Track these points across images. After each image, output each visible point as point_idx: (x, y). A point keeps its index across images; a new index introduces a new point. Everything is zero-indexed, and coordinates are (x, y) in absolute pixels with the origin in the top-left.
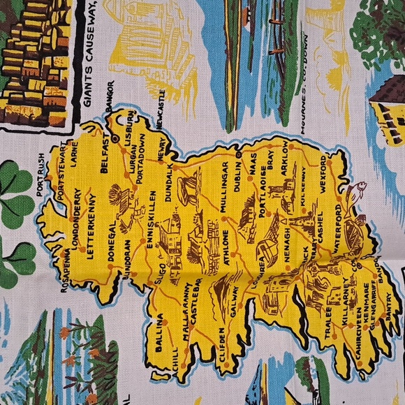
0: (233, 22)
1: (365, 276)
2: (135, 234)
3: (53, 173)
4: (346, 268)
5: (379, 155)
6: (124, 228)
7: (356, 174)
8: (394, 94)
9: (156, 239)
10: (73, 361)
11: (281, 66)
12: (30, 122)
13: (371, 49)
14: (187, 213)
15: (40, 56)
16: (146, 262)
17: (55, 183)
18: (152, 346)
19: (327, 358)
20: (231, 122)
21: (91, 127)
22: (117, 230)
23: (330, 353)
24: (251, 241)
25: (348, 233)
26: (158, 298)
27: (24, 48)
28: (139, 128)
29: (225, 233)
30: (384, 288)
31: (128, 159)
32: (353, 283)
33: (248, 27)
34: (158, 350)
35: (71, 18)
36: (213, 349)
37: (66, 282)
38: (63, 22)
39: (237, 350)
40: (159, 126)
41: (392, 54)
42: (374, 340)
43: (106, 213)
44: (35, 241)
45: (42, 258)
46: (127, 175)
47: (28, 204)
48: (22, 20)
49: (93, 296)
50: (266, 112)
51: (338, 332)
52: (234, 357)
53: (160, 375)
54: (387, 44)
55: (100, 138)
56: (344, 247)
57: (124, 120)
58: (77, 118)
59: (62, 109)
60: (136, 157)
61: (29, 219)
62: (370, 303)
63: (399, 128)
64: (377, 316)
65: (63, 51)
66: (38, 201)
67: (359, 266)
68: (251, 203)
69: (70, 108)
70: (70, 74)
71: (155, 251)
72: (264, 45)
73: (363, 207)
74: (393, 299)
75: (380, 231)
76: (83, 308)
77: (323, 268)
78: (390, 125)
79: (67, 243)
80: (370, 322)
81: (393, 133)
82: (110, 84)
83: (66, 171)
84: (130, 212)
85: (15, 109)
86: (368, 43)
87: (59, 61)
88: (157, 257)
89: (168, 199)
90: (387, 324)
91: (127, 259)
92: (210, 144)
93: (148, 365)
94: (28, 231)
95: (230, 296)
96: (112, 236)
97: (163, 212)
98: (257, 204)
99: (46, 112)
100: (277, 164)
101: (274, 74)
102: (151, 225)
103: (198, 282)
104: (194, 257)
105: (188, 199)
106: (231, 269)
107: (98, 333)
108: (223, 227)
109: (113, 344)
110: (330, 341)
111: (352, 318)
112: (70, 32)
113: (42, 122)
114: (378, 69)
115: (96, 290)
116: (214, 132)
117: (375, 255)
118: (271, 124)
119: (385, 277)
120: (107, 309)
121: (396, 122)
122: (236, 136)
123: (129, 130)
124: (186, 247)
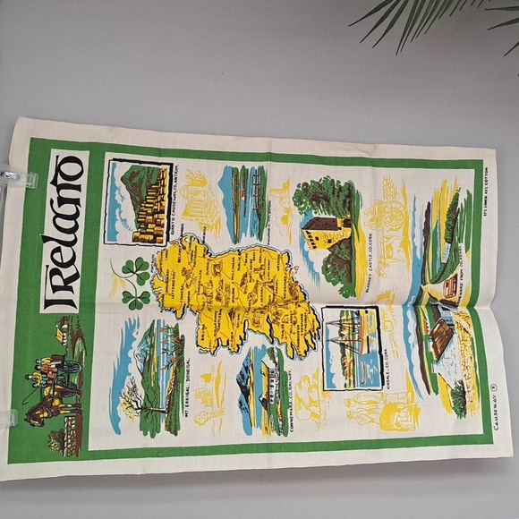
0: (237, 197)
1: (301, 311)
2: (193, 289)
3: (158, 263)
4: (292, 307)
5: (305, 254)
6: (187, 286)
7: (294, 262)
8: (313, 226)
9: (201, 291)
10: (165, 342)
11: (259, 215)
12: (149, 242)
13: (303, 205)
14: (216, 280)
15: (152, 215)
16: (197, 301)
17: (158, 267)
18: (200, 338)
19: (283, 348)
20: (236, 240)
21: (174, 243)
22: (185, 287)
23: (284, 346)
24: (245, 293)
25: (290, 289)
26: (202, 316)
27: (146, 211)
28: (195, 243)
29: (233, 289)
30: (311, 317)
31: (190, 256)
32: (295, 313)
33: (243, 198)
34: (203, 339)
35: (166, 198)
36: (228, 341)
37: (163, 308)
38: (162, 200)
39: (240, 342)
40: (204, 242)
41: (313, 207)
42: (306, 341)
43: (180, 280)
44: (150, 291)
45: (153, 297)
46: (189, 263)
47: (147, 276)
48: (146, 199)
49: (174, 315)
50: (252, 235)
51: (288, 336)
52: (238, 346)
53: (203, 351)
54: (311, 203)
55: (177, 248)
56: (289, 296)
57: (188, 240)
58: (168, 240)
59: (162, 236)
60: (193, 255)
61: (147, 282)
62: (304, 323)
63: (315, 241)
64: (308, 329)
65: (162, 212)
66: (151, 274)
67: (299, 306)
68: (246, 276)
69: (165, 235)
70: (165, 221)
71: (201, 296)
72: (251, 205)
73: (297, 277)
74: (316, 321)
75: (307, 289)
76: (170, 319)
77: (281, 306)
78: (311, 240)
79: (163, 292)
80: (304, 332)
81: (313, 244)
82: (182, 225)
83: (163, 262)
84: (190, 279)
85: (142, 236)
86: (302, 203)
87: (161, 216)
88: (202, 299)
89: (207, 274)
90: (313, 333)
91: (189, 299)
92: (227, 250)
93: (198, 346)
94: (147, 287)
95: (236, 318)
96: (182, 289)
97: (205, 280)
98: (248, 276)
99: (155, 238)
100: (257, 258)
101: (256, 218)
102: (200, 285)
103: (221, 310)
104: (218, 299)
105: (216, 274)
106: (235, 305)
107: (176, 332)
108: (232, 286)
109: (183, 336)
110: (284, 340)
111: (295, 329)
112: (166, 204)
113: (154, 241)
114: (306, 215)
115: (175, 312)
116: (229, 244)
117: (307, 301)
118: (255, 240)
119: (312, 311)
120: (180, 321)
121: (314, 239)
122: (238, 246)
123: (190, 244)
124: (215, 295)
